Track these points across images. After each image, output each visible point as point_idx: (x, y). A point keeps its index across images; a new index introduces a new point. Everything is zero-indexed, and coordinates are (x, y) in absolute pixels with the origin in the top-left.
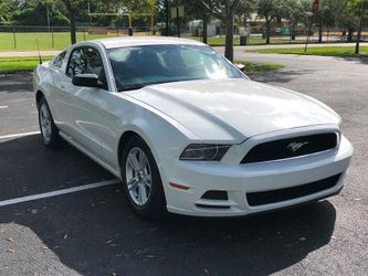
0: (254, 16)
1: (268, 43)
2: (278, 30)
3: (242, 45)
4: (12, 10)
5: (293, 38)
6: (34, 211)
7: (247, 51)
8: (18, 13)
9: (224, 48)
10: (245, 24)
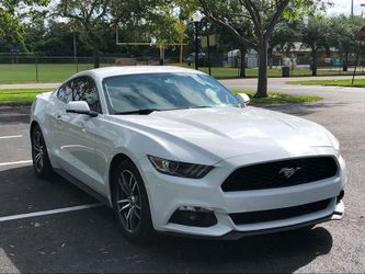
0: (298, 45)
1: (314, 75)
2: (328, 60)
3: (284, 76)
4: (36, 40)
5: (345, 70)
6: (37, 225)
7: (288, 83)
8: (43, 43)
9: (256, 80)
10: (288, 54)
